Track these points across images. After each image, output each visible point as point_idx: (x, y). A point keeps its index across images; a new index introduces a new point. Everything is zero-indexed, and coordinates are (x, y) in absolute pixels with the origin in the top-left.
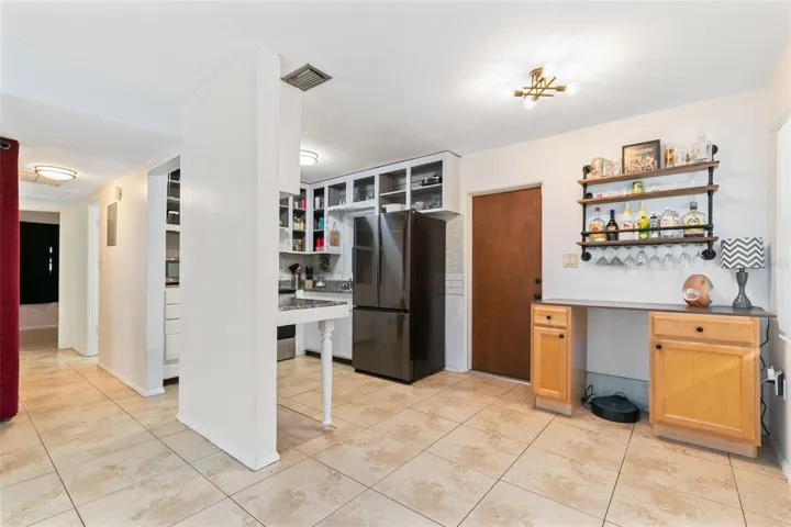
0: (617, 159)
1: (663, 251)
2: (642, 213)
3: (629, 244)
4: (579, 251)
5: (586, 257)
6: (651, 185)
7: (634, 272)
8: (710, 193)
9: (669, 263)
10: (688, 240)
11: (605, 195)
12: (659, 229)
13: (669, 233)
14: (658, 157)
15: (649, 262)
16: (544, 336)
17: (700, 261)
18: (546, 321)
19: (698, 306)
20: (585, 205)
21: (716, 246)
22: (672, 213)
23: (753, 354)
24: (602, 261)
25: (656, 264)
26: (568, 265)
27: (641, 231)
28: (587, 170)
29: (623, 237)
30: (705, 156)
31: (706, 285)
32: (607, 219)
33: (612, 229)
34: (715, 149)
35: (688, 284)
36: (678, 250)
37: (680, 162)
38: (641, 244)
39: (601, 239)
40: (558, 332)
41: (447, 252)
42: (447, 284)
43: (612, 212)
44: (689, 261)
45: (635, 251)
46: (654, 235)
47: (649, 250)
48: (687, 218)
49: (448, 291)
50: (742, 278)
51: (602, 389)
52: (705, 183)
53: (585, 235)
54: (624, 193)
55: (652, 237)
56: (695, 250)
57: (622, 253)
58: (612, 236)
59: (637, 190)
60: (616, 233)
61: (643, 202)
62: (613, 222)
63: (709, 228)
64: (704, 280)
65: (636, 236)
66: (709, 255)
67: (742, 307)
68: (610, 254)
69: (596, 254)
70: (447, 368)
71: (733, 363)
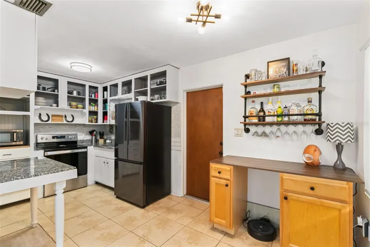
0: (264, 70)
1: (291, 128)
2: (279, 104)
3: (271, 124)
4: (242, 126)
5: (247, 131)
6: (285, 86)
7: (274, 141)
8: (320, 92)
9: (294, 137)
10: (306, 123)
11: (258, 93)
12: (289, 115)
13: (295, 118)
14: (289, 69)
15: (283, 135)
16: (217, 184)
17: (314, 136)
18: (218, 175)
19: (313, 168)
20: (246, 99)
21: (324, 126)
22: (297, 104)
23: (349, 209)
24: (256, 133)
25: (287, 137)
26: (237, 135)
27: (278, 116)
28: (247, 77)
29: (268, 119)
30: (317, 68)
31: (317, 153)
32: (259, 108)
33: (262, 114)
34: (323, 64)
35: (306, 151)
36: (300, 128)
37: (301, 72)
38: (278, 124)
39: (255, 120)
40: (224, 182)
41: (172, 125)
42: (172, 144)
43: (262, 103)
44: (306, 136)
45: (275, 128)
46: (286, 119)
47: (283, 128)
48: (306, 108)
49: (173, 148)
50: (339, 148)
51: (256, 213)
52: (317, 86)
53: (245, 117)
54: (269, 91)
55: (285, 119)
56: (311, 129)
57: (268, 129)
58: (262, 119)
59: (276, 90)
60: (264, 117)
61: (280, 97)
62: (262, 110)
63: (319, 115)
64: (316, 148)
65: (275, 119)
66: (319, 132)
68: (260, 129)
69: (253, 129)
70: (172, 194)
71: (336, 213)
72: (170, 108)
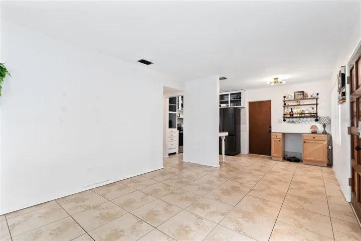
0: (293, 95)
1: (305, 119)
2: (299, 110)
3: (296, 117)
4: (283, 119)
5: (284, 120)
6: (302, 102)
7: (298, 125)
8: (317, 105)
9: (307, 122)
10: (311, 117)
11: (290, 104)
12: (304, 114)
13: (307, 115)
14: (304, 95)
15: (302, 122)
16: (275, 141)
17: (315, 122)
18: (275, 137)
19: (314, 133)
20: (284, 107)
21: (318, 118)
22: (308, 110)
23: (326, 143)
24: (289, 122)
25: (303, 122)
26: (279, 123)
27: (299, 114)
28: (285, 97)
29: (295, 115)
30: (315, 96)
31: (316, 128)
32: (290, 111)
33: (292, 113)
34: (318, 94)
35: (312, 128)
36: (309, 119)
37: (309, 97)
38: (299, 117)
39: (289, 116)
40: (279, 140)
41: (241, 118)
42: (241, 128)
43: (292, 109)
44: (312, 122)
45: (298, 119)
46: (303, 115)
47: (301, 119)
48: (312, 111)
49: (241, 130)
50: (324, 126)
51: (289, 155)
52: (316, 103)
53: (284, 115)
54: (295, 104)
55: (302, 116)
56: (313, 119)
57: (294, 120)
58: (292, 116)
59: (298, 103)
60: (293, 114)
61: (300, 107)
62: (292, 112)
63: (317, 114)
64: (315, 126)
65: (298, 115)
66: (317, 120)
67: (325, 133)
68: (291, 120)
69: (287, 120)
70: (241, 153)
71: (321, 145)
72: (240, 110)
